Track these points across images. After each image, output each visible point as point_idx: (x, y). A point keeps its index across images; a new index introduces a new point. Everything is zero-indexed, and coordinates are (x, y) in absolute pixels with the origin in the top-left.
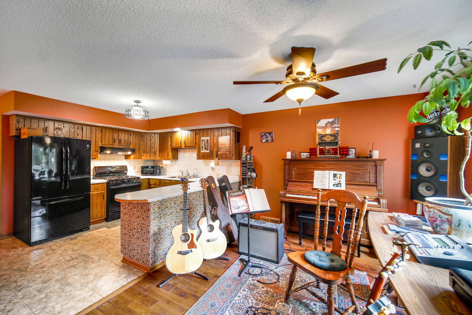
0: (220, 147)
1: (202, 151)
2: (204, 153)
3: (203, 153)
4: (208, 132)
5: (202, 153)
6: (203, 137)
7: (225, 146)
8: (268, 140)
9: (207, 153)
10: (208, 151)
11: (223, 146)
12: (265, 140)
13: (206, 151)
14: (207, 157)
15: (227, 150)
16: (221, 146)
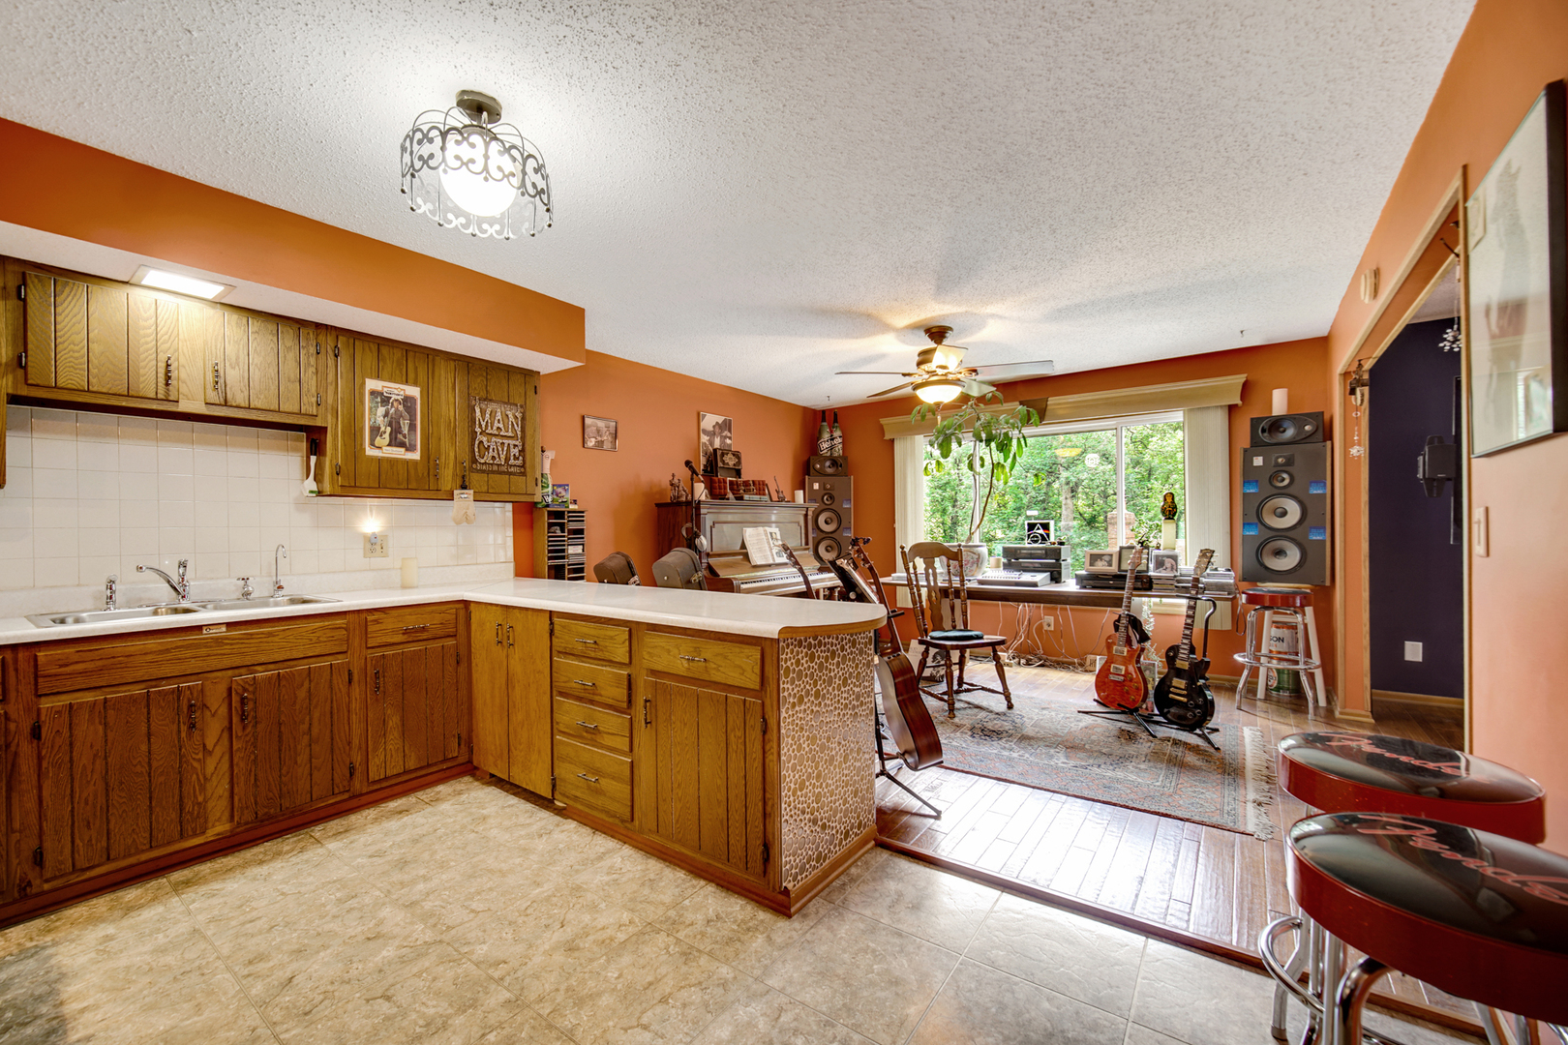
0: (481, 442)
1: (370, 452)
2: (385, 465)
3: (380, 460)
4: (410, 365)
5: (372, 458)
6: (378, 377)
7: (503, 444)
8: (602, 442)
9: (407, 462)
10: (416, 456)
11: (494, 439)
12: (593, 440)
13: (398, 453)
14: (404, 486)
15: (512, 462)
16: (484, 439)
